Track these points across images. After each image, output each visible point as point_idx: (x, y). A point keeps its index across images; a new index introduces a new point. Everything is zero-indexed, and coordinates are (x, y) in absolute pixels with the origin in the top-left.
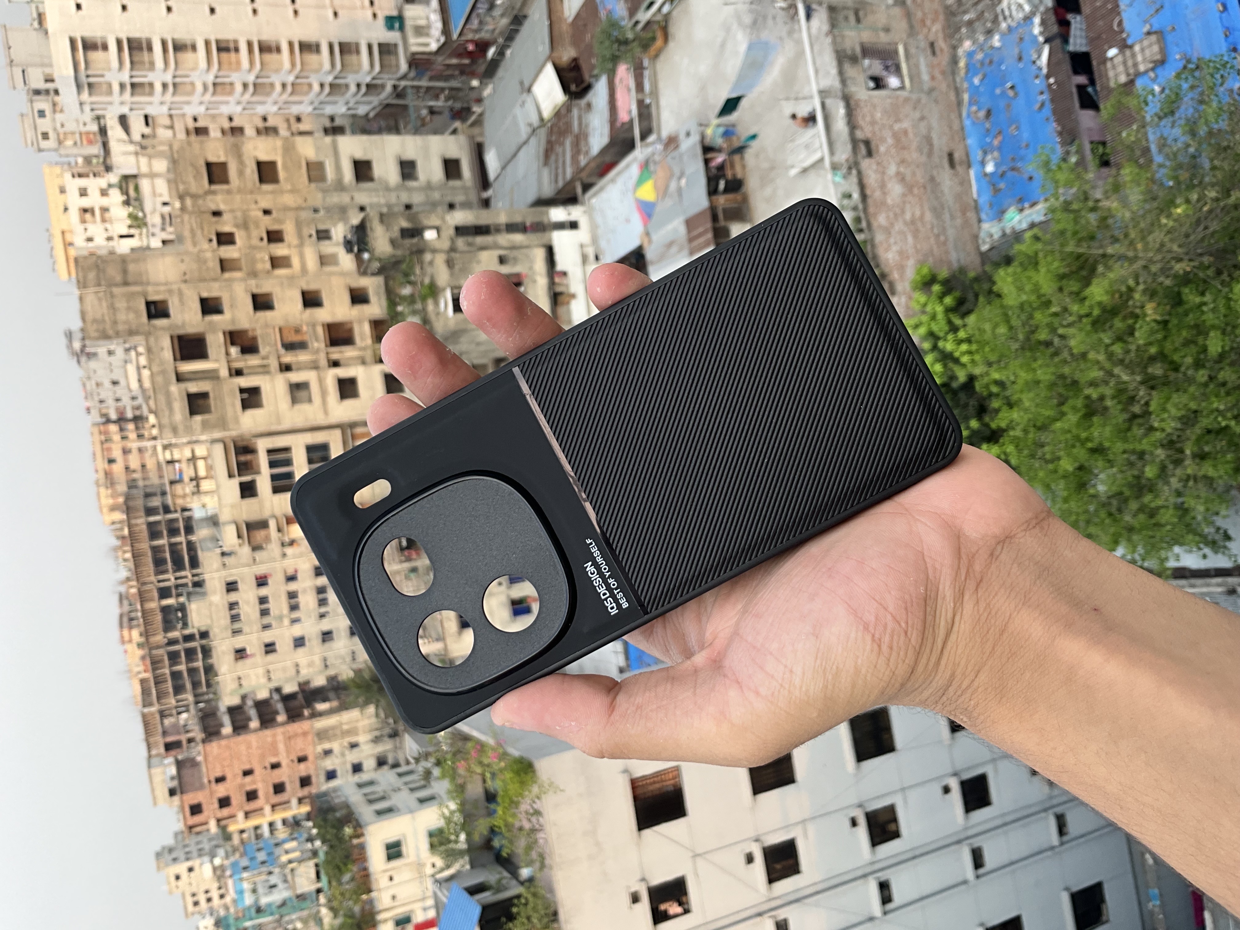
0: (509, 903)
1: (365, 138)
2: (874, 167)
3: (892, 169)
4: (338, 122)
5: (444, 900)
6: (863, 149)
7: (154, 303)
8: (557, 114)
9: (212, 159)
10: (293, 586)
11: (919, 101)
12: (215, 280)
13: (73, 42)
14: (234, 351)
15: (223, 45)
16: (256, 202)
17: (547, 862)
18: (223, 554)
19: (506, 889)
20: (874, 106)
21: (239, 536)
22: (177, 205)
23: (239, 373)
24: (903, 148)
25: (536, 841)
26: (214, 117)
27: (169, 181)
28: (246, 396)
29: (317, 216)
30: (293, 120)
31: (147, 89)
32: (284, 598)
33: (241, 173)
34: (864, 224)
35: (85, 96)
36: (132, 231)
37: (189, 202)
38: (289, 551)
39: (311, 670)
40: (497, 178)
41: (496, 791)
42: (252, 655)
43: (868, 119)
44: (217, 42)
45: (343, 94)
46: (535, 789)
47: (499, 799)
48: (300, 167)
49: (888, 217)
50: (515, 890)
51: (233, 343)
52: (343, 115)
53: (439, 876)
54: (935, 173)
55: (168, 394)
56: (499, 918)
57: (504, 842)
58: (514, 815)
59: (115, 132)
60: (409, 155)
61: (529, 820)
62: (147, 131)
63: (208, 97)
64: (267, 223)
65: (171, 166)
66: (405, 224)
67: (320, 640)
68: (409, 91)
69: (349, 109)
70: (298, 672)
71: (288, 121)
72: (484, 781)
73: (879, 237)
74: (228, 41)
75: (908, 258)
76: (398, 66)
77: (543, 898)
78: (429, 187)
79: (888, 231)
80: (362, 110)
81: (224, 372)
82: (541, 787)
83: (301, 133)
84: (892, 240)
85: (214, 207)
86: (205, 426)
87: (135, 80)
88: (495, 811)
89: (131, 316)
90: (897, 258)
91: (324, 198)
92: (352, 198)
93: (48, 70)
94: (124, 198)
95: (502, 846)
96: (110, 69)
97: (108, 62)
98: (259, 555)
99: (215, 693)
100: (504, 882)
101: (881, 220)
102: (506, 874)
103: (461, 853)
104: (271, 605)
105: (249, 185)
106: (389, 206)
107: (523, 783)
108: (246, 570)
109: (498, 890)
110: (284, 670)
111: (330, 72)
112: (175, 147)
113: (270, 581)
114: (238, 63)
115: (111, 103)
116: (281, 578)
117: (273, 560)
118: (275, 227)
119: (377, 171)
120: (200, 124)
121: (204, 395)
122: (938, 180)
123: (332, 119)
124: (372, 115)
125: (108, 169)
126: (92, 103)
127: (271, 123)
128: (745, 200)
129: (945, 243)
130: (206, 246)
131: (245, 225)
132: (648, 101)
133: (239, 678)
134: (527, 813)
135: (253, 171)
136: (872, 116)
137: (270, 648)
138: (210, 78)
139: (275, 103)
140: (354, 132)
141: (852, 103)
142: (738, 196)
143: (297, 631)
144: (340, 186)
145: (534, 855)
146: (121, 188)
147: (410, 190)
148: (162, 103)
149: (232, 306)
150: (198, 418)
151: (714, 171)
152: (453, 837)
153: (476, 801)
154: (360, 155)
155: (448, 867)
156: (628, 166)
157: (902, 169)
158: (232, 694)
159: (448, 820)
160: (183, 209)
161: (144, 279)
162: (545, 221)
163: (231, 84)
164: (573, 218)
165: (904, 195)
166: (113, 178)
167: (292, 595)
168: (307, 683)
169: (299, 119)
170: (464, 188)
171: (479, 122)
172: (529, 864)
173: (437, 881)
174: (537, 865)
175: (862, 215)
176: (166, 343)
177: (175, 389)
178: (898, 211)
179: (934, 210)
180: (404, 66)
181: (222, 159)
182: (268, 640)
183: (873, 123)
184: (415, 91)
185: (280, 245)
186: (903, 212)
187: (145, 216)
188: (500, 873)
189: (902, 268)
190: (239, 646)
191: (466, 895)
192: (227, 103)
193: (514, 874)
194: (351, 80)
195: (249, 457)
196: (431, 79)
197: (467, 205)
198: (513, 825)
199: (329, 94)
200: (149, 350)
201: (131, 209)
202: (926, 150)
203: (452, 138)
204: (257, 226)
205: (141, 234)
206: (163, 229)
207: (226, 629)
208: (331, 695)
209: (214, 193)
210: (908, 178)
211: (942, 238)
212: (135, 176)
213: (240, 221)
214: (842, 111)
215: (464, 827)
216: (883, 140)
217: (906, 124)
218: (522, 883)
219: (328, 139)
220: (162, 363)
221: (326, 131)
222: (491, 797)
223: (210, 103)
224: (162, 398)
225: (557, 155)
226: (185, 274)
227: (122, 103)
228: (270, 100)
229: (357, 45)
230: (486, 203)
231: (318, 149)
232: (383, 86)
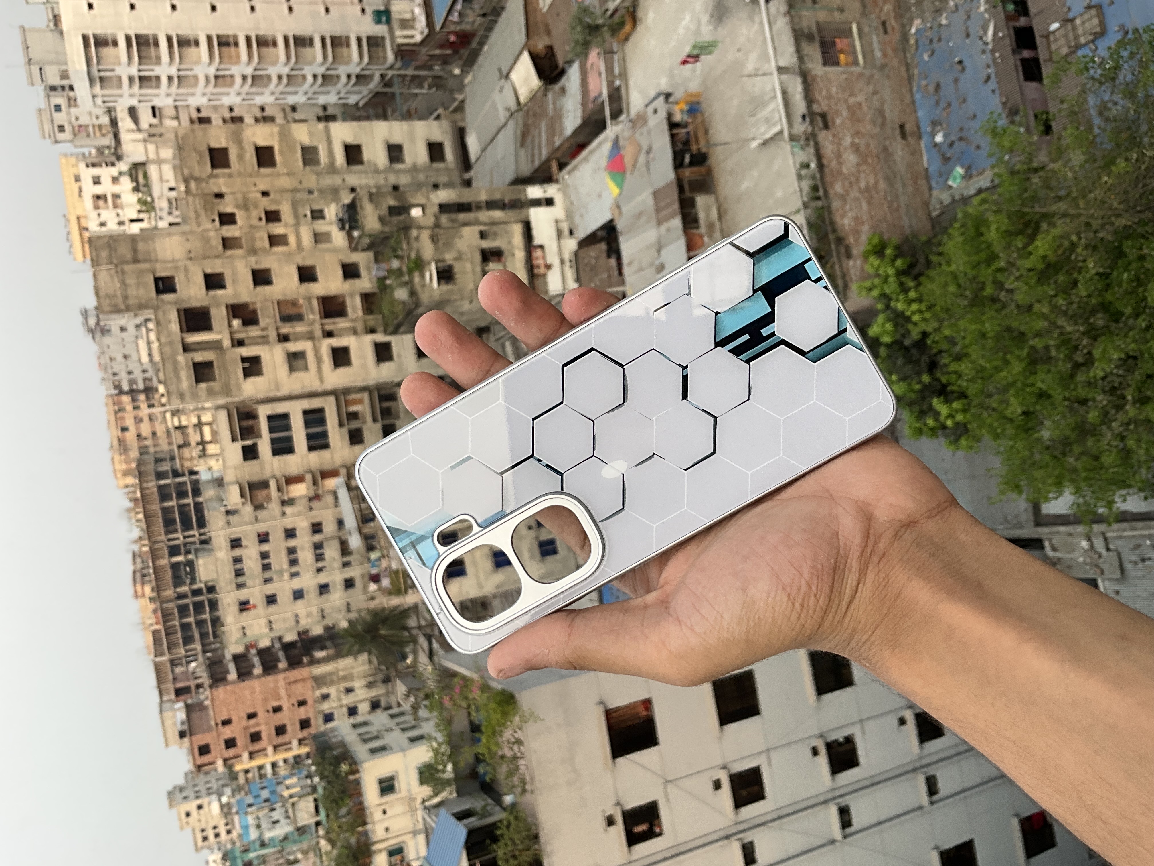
0: (494, 826)
1: (355, 124)
2: (831, 138)
3: (847, 141)
4: (330, 111)
5: (433, 825)
6: (820, 123)
7: (162, 279)
8: (533, 98)
9: (214, 145)
10: (292, 543)
11: (872, 76)
12: (218, 257)
13: (85, 39)
14: (236, 323)
15: (224, 40)
16: (255, 185)
17: (528, 787)
18: (228, 513)
19: (491, 815)
20: (830, 82)
21: (242, 496)
22: (183, 188)
23: (240, 343)
24: (858, 121)
25: (517, 768)
26: (215, 108)
27: (174, 167)
28: (247, 365)
29: (311, 197)
30: (288, 110)
31: (154, 83)
32: (284, 554)
33: (241, 157)
34: (821, 193)
35: (97, 89)
36: (142, 216)
37: (193, 185)
38: (289, 510)
39: (310, 620)
40: (477, 159)
41: (480, 721)
42: (255, 607)
43: (824, 93)
44: (218, 37)
45: (335, 84)
46: (517, 719)
47: (483, 729)
48: (295, 152)
49: (843, 186)
50: (499, 815)
51: (235, 317)
52: (335, 105)
53: (427, 804)
54: (887, 143)
55: (175, 363)
56: (484, 841)
57: (489, 769)
58: (497, 744)
59: (125, 123)
60: (396, 139)
61: (511, 749)
62: (155, 121)
63: (210, 89)
64: (266, 204)
65: (177, 152)
66: (392, 202)
67: (318, 592)
68: (395, 80)
69: (340, 99)
70: (297, 622)
71: (284, 110)
72: (469, 714)
73: (836, 204)
74: (228, 36)
75: (863, 223)
76: (385, 58)
77: (525, 820)
78: (415, 168)
79: (843, 198)
80: (353, 99)
81: (227, 343)
82: (522, 717)
83: (296, 121)
84: (848, 207)
85: (216, 190)
86: (211, 393)
87: (143, 74)
88: (479, 740)
89: (141, 291)
90: (852, 223)
91: (318, 181)
92: (344, 180)
93: (64, 68)
94: (134, 184)
95: (485, 774)
96: (119, 64)
97: (118, 57)
98: (261, 514)
99: (221, 643)
100: (488, 808)
101: (838, 188)
102: (490, 801)
103: (447, 783)
104: (272, 560)
105: (249, 170)
106: (378, 187)
107: (505, 714)
108: (249, 527)
109: (483, 816)
110: (285, 620)
111: (323, 64)
112: (180, 135)
113: (271, 538)
114: (238, 57)
115: (121, 96)
116: (281, 534)
117: (275, 519)
118: (273, 208)
119: (367, 155)
120: (203, 114)
121: (208, 365)
122: (890, 150)
123: (325, 108)
124: (361, 104)
125: (119, 158)
126: (103, 96)
127: (268, 112)
128: (709, 172)
129: (897, 209)
130: (209, 225)
131: (245, 206)
132: (617, 83)
133: (244, 628)
134: (509, 742)
135: (251, 156)
136: (828, 91)
137: (271, 600)
138: (212, 71)
139: (273, 93)
140: (344, 120)
141: (809, 78)
142: (702, 169)
143: (297, 584)
144: (332, 168)
145: (516, 780)
146: (131, 175)
147: (398, 172)
148: (168, 95)
149: (233, 282)
150: (203, 385)
151: (680, 146)
152: (441, 767)
153: (462, 733)
154: (351, 140)
155: (436, 794)
156: (600, 144)
157: (857, 141)
158: (236, 643)
159: (436, 751)
160: (188, 191)
161: (153, 257)
162: (523, 198)
163: (232, 76)
164: (548, 195)
165: (859, 164)
166: (123, 166)
167: (292, 551)
168: (306, 632)
169: (294, 109)
170: (447, 169)
171: (460, 108)
172: (511, 790)
173: (426, 808)
174: (519, 790)
175: (819, 184)
176: (173, 316)
177: (181, 358)
178: (853, 179)
179: (887, 178)
180: (391, 57)
181: (224, 145)
182: (269, 593)
183: (829, 97)
184: (400, 80)
185: (277, 224)
186: (858, 180)
187: (153, 201)
188: (484, 800)
189: (857, 233)
190: (243, 598)
191: (453, 820)
192: (228, 94)
193: (498, 800)
194: (342, 71)
195: (251, 422)
196: (416, 68)
197: (449, 185)
198: (495, 754)
199: (322, 85)
200: (158, 323)
201: (140, 195)
202: (879, 122)
203: (436, 123)
204: (256, 206)
205: (150, 218)
206: (170, 213)
207: (231, 583)
208: (328, 643)
209: (217, 176)
210: (862, 148)
211: (895, 205)
212: (144, 164)
213: (240, 202)
214: (799, 88)
215: (450, 757)
216: (838, 113)
217: (860, 98)
218: (504, 809)
219: (321, 126)
220: (170, 333)
221: (319, 119)
222: (475, 728)
223: (212, 94)
224: (169, 367)
225: (533, 136)
226: (190, 252)
227: (131, 95)
228: (267, 91)
229: (348, 38)
230: (468, 183)
231: (311, 134)
232: (371, 77)
